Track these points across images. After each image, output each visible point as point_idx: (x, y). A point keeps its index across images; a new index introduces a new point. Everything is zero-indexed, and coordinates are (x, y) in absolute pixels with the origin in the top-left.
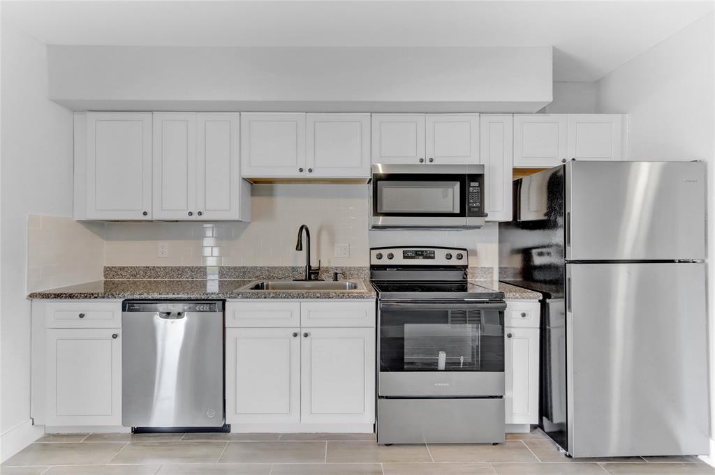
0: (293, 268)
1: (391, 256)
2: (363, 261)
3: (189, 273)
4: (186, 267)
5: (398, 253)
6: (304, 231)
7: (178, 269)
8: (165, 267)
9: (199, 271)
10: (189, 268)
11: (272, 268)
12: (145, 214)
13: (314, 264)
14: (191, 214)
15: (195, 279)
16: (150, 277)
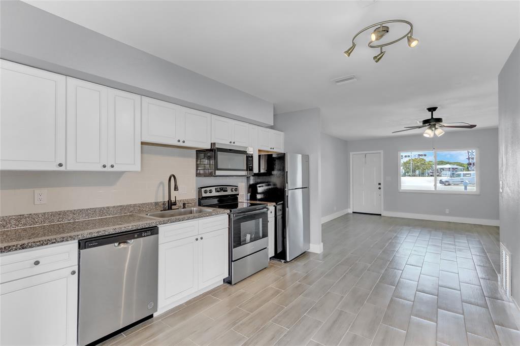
0: (155, 203)
1: (211, 191)
2: (193, 195)
3: (71, 216)
4: (68, 211)
5: (213, 189)
6: (172, 178)
7: (59, 213)
8: (44, 213)
9: (81, 213)
10: (71, 211)
11: (141, 204)
12: (60, 165)
13: (173, 199)
14: (104, 166)
15: (77, 220)
16: (25, 224)
